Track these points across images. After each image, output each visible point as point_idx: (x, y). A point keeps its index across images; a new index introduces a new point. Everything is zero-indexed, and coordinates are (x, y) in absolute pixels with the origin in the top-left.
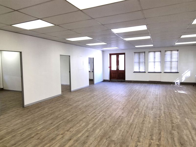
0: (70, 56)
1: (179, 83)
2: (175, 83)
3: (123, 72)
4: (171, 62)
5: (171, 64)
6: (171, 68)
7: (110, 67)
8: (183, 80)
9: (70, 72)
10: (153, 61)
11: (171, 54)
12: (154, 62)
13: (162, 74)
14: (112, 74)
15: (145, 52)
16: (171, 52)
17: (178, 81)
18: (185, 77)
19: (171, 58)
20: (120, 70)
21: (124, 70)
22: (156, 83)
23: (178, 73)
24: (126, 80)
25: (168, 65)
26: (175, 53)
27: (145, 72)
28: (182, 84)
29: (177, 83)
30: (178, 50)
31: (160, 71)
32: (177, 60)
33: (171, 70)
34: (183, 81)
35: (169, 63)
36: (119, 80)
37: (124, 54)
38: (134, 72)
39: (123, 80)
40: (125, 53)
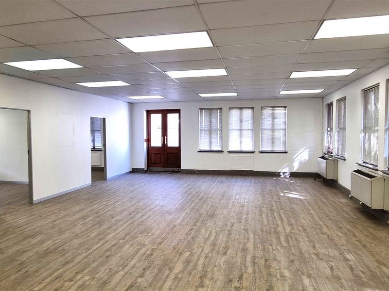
0: (29, 111)
1: (288, 173)
2: (281, 174)
3: (177, 152)
4: (273, 130)
5: (273, 135)
6: (273, 142)
7: (148, 140)
8: (296, 168)
9: (29, 152)
10: (238, 127)
11: (273, 114)
12: (241, 130)
13: (257, 155)
14: (153, 155)
15: (221, 108)
16: (273, 110)
17: (285, 170)
18: (299, 161)
19: (273, 122)
20: (169, 145)
21: (178, 146)
22: (244, 175)
23: (286, 153)
24: (182, 168)
25: (266, 136)
26: (280, 112)
27: (221, 152)
28: (293, 175)
29: (284, 173)
30: (286, 107)
31: (251, 149)
32: (283, 128)
33: (273, 147)
34: (294, 170)
35: (269, 132)
36: (166, 169)
37: (178, 111)
38: (199, 152)
39: (176, 169)
40: (180, 110)
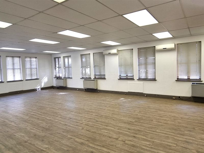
1: (40, 89)
2: (37, 89)
4: (31, 69)
5: (31, 71)
6: (31, 75)
8: (43, 85)
10: (12, 67)
11: (31, 61)
12: (14, 69)
13: (24, 82)
15: (1, 56)
16: (31, 59)
17: (38, 87)
18: (44, 82)
19: (31, 65)
23: (38, 79)
25: (28, 72)
26: (34, 60)
27: (2, 82)
28: (42, 89)
29: (38, 89)
30: (36, 58)
31: (20, 79)
33: (31, 77)
34: (42, 87)
35: (29, 70)
